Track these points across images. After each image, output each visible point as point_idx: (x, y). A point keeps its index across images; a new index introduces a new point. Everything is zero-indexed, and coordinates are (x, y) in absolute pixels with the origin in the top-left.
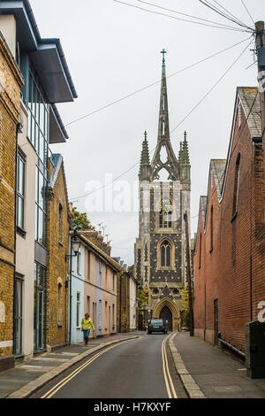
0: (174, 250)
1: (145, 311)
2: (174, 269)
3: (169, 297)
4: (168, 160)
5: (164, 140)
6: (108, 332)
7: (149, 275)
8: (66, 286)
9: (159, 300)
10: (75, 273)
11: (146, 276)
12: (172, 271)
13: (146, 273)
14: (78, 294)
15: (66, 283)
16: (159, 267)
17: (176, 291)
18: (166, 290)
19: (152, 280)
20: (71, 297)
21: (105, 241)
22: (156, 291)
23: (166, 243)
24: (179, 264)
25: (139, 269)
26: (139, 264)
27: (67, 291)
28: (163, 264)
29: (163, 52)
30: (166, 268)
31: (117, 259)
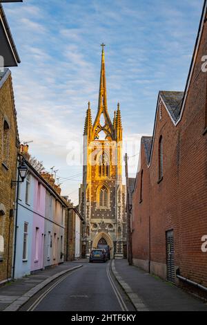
0: (109, 194)
1: (87, 241)
2: (110, 208)
3: (106, 230)
4: (106, 125)
5: (103, 109)
6: (56, 262)
7: (90, 213)
8: (11, 215)
9: (97, 233)
10: (23, 203)
11: (88, 214)
12: (108, 210)
13: (88, 211)
14: (26, 225)
15: (11, 211)
16: (98, 206)
17: (110, 226)
18: (103, 225)
19: (92, 217)
20: (17, 227)
21: (56, 183)
22: (95, 225)
23: (104, 187)
24: (113, 204)
25: (82, 208)
26: (83, 204)
27: (11, 221)
28: (101, 204)
29: (103, 45)
30: (103, 208)
31: (65, 198)
